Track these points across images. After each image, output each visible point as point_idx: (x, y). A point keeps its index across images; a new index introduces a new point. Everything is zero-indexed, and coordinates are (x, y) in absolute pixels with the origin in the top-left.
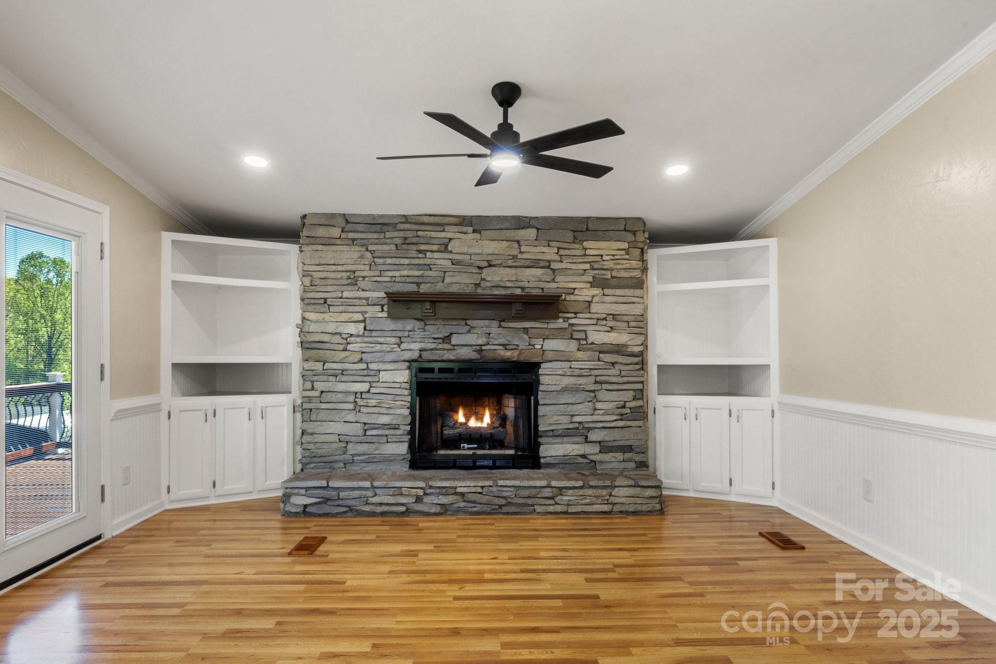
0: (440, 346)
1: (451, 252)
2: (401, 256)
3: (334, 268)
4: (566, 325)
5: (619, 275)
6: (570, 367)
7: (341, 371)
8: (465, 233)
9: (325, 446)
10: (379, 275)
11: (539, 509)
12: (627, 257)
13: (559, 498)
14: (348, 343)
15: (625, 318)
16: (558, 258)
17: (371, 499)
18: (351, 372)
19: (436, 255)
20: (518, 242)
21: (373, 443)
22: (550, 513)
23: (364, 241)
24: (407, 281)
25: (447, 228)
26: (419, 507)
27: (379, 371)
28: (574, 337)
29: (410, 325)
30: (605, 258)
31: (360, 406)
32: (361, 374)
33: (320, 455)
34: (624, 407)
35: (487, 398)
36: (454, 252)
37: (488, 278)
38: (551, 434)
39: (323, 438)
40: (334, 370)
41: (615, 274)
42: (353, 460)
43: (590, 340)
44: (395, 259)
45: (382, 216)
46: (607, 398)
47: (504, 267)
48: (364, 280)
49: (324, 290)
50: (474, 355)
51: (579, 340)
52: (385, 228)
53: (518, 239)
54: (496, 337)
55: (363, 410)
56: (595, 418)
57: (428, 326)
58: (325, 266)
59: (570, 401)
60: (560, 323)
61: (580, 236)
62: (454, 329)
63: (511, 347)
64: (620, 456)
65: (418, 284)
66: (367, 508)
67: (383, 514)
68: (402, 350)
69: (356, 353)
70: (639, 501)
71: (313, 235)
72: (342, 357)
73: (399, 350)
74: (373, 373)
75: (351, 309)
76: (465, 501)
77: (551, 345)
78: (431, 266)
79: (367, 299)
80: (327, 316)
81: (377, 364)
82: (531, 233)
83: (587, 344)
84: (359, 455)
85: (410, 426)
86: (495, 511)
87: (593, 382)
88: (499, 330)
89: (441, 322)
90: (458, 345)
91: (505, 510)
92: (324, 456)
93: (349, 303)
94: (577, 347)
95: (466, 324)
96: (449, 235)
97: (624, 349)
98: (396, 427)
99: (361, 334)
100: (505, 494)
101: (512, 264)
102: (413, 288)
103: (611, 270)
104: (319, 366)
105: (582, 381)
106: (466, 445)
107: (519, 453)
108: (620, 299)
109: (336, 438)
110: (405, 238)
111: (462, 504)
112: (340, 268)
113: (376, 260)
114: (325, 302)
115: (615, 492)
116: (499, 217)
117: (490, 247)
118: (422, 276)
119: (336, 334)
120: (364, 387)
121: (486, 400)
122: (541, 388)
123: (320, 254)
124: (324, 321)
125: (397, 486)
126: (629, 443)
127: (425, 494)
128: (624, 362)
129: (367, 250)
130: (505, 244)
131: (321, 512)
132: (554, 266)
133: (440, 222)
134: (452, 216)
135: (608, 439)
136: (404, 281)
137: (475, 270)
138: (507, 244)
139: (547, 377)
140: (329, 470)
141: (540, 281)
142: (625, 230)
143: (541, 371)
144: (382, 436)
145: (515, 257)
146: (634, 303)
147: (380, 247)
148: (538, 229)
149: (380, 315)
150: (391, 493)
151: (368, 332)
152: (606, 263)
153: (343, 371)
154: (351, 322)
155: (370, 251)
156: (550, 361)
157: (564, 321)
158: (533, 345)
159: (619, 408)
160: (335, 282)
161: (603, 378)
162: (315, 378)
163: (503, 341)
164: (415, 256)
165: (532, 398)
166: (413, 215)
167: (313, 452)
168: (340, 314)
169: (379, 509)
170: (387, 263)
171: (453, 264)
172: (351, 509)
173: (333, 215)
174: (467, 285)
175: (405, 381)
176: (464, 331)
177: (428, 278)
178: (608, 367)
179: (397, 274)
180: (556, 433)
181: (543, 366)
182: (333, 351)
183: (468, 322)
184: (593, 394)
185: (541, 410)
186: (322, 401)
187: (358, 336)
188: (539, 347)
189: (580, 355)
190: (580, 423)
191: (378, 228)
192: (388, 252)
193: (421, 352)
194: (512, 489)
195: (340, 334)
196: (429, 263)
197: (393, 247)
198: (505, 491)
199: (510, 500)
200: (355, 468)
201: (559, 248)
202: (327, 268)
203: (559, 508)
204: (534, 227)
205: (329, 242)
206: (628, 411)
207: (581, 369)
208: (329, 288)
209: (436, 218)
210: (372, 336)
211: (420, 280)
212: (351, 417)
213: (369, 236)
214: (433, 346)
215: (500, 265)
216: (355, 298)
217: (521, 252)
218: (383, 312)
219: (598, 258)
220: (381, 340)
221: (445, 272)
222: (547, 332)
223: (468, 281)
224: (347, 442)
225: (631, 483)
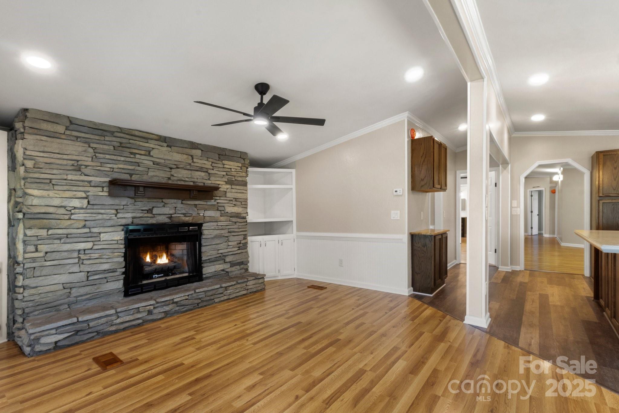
0: (146, 215)
1: (152, 156)
2: (118, 154)
3: (59, 156)
4: (215, 203)
5: (238, 179)
6: (217, 225)
7: (66, 235)
8: (162, 146)
9: (50, 295)
10: (100, 165)
11: (216, 300)
12: (241, 171)
13: (225, 292)
14: (72, 214)
15: (240, 200)
16: (212, 168)
17: (115, 321)
18: (75, 236)
19: (143, 157)
20: (192, 156)
21: (95, 285)
22: (222, 301)
23: (87, 140)
24: (122, 172)
25: (150, 141)
26: (150, 317)
27: (100, 233)
28: (219, 209)
29: (125, 201)
30: (232, 170)
31: (83, 260)
32: (85, 236)
33: (45, 303)
34: (240, 243)
35: (160, 246)
36: (154, 157)
37: (175, 175)
38: (209, 261)
39: (48, 289)
40: (59, 234)
41: (236, 178)
42: (77, 300)
43: (226, 211)
44: (113, 156)
45: (102, 124)
46: (233, 240)
47: (185, 169)
48: (86, 168)
49: (49, 172)
50: (167, 220)
51: (220, 211)
52: (105, 133)
53: (192, 154)
54: (180, 209)
55: (85, 262)
56: (229, 250)
57: (137, 202)
58: (51, 154)
59: (218, 242)
60: (212, 202)
61: (222, 157)
62: (154, 204)
63: (189, 215)
64: (238, 267)
65: (131, 175)
66: (113, 328)
67: (124, 329)
68: (118, 218)
69: (81, 221)
70: (257, 285)
71: (38, 127)
72: (67, 224)
73: (116, 218)
74: (95, 235)
75: (75, 188)
76: (178, 306)
77: (209, 213)
78: (140, 164)
79: (90, 182)
80: (51, 193)
81: (98, 228)
82: (199, 152)
83: (224, 213)
84: (81, 296)
85: (124, 269)
86: (195, 307)
87: (227, 232)
88: (182, 206)
89: (146, 200)
90: (156, 214)
91: (200, 305)
92: (48, 303)
93: (73, 184)
94: (220, 215)
95: (162, 202)
96: (152, 146)
97: (240, 215)
98: (114, 271)
99: (85, 207)
100: (200, 297)
101: (189, 168)
102: (127, 177)
103: (235, 176)
104: (43, 233)
105: (223, 232)
106: (156, 275)
107: (191, 274)
108: (239, 191)
109: (61, 287)
110: (121, 143)
111: (177, 308)
112: (65, 157)
113: (97, 155)
114: (50, 182)
115: (248, 283)
116: (181, 140)
117: (176, 157)
118: (134, 170)
119: (61, 207)
120: (89, 245)
121: (159, 247)
122: (203, 237)
123: (45, 143)
124: (49, 197)
125: (135, 307)
126: (242, 260)
127: (154, 308)
128: (241, 221)
129: (89, 147)
130: (185, 156)
131: (73, 342)
132: (210, 171)
133: (146, 137)
134: (153, 134)
135: (234, 260)
136: (120, 172)
137: (169, 170)
138: (187, 156)
139: (207, 231)
140: (55, 313)
141: (203, 179)
142: (240, 157)
143: (203, 228)
144: (102, 278)
145: (190, 164)
146: (243, 193)
147: (101, 146)
148: (202, 151)
149: (101, 194)
150: (132, 313)
151: (91, 205)
152: (233, 173)
153: (67, 235)
154: (75, 198)
155: (92, 148)
156: (208, 222)
157: (215, 201)
158: (199, 214)
159: (238, 244)
160: (59, 167)
161: (232, 230)
162: (39, 242)
163: (184, 212)
164: (128, 156)
165: (197, 243)
166: (126, 129)
167: (37, 302)
168: (64, 191)
169: (122, 326)
170: (106, 158)
171: (154, 164)
172: (98, 332)
173: (58, 116)
174: (163, 178)
175: (121, 239)
176: (161, 206)
177: (138, 171)
178: (234, 224)
179: (115, 166)
180: (211, 260)
181: (204, 225)
182: (58, 220)
183: (164, 200)
184: (227, 238)
185: (203, 249)
186: (46, 260)
187: (82, 208)
188: (202, 214)
189: (222, 218)
190: (221, 253)
191: (100, 132)
192: (108, 150)
193: (133, 219)
194: (203, 293)
195: (65, 207)
196: (138, 162)
197: (112, 148)
198: (200, 295)
199: (202, 299)
200: (79, 306)
201: (212, 163)
202: (52, 155)
203: (226, 298)
204: (199, 149)
205: (53, 135)
206: (241, 245)
207: (222, 226)
208: (55, 172)
209: (144, 134)
210: (94, 208)
211: (132, 172)
212: (76, 269)
213: (92, 137)
214: (141, 215)
215: (182, 168)
216: (78, 181)
217: (193, 162)
218: (103, 192)
219: (230, 170)
220: (103, 211)
221: (149, 168)
222: (206, 207)
223: (163, 176)
224: (71, 288)
225: (254, 278)
